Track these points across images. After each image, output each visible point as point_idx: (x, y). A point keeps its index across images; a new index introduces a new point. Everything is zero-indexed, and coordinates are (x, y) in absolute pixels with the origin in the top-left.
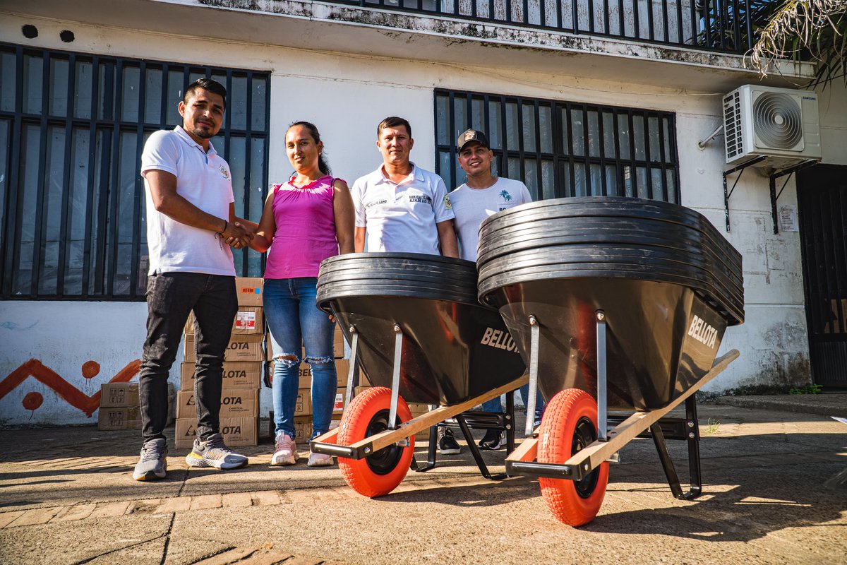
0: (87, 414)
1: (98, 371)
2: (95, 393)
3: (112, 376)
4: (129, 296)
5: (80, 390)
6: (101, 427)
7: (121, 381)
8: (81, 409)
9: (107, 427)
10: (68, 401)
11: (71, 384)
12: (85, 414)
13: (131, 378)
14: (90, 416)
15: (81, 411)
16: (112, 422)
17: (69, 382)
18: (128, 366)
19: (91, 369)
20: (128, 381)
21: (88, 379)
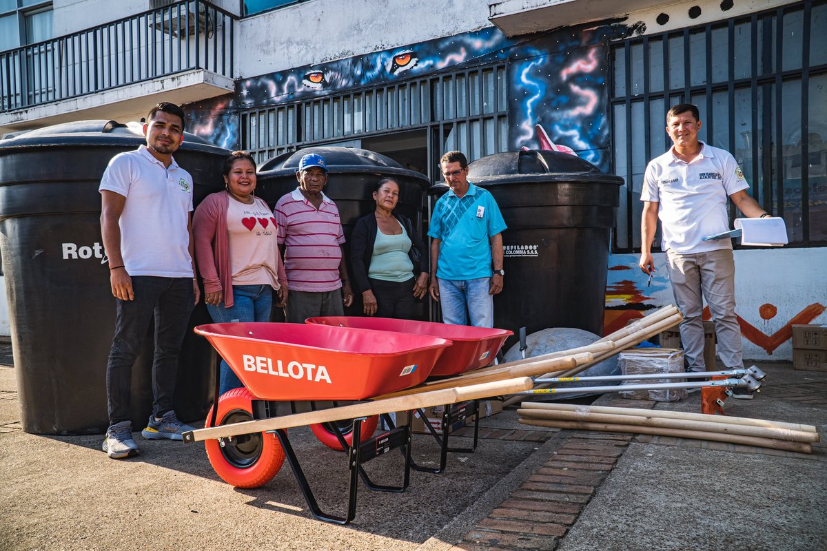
0: (768, 352)
1: (775, 314)
2: (773, 333)
3: (789, 318)
4: (802, 242)
5: (759, 329)
6: (797, 367)
7: (799, 323)
8: (762, 346)
9: (803, 367)
10: (749, 338)
11: (751, 324)
12: (765, 351)
13: (810, 320)
14: (771, 354)
15: (762, 348)
16: (808, 362)
17: (748, 322)
18: (806, 309)
19: (768, 311)
20: (807, 323)
21: (766, 320)
